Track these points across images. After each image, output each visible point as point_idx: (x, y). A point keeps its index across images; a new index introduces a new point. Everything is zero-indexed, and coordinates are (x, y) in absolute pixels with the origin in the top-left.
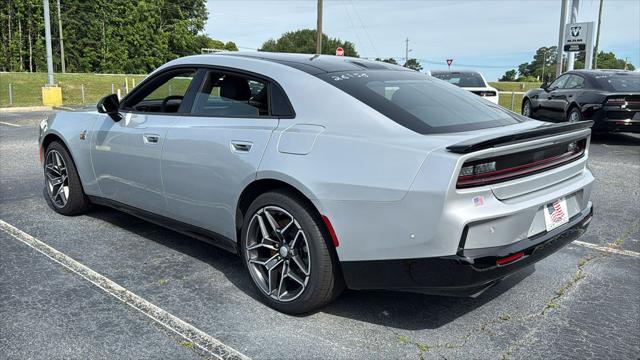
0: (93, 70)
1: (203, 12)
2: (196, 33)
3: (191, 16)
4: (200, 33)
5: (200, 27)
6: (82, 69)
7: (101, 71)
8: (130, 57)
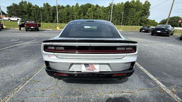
0: (126, 25)
1: (149, 15)
2: (146, 18)
3: (146, 15)
4: (147, 18)
5: (147, 17)
6: (125, 25)
7: (127, 25)
8: (133, 23)
